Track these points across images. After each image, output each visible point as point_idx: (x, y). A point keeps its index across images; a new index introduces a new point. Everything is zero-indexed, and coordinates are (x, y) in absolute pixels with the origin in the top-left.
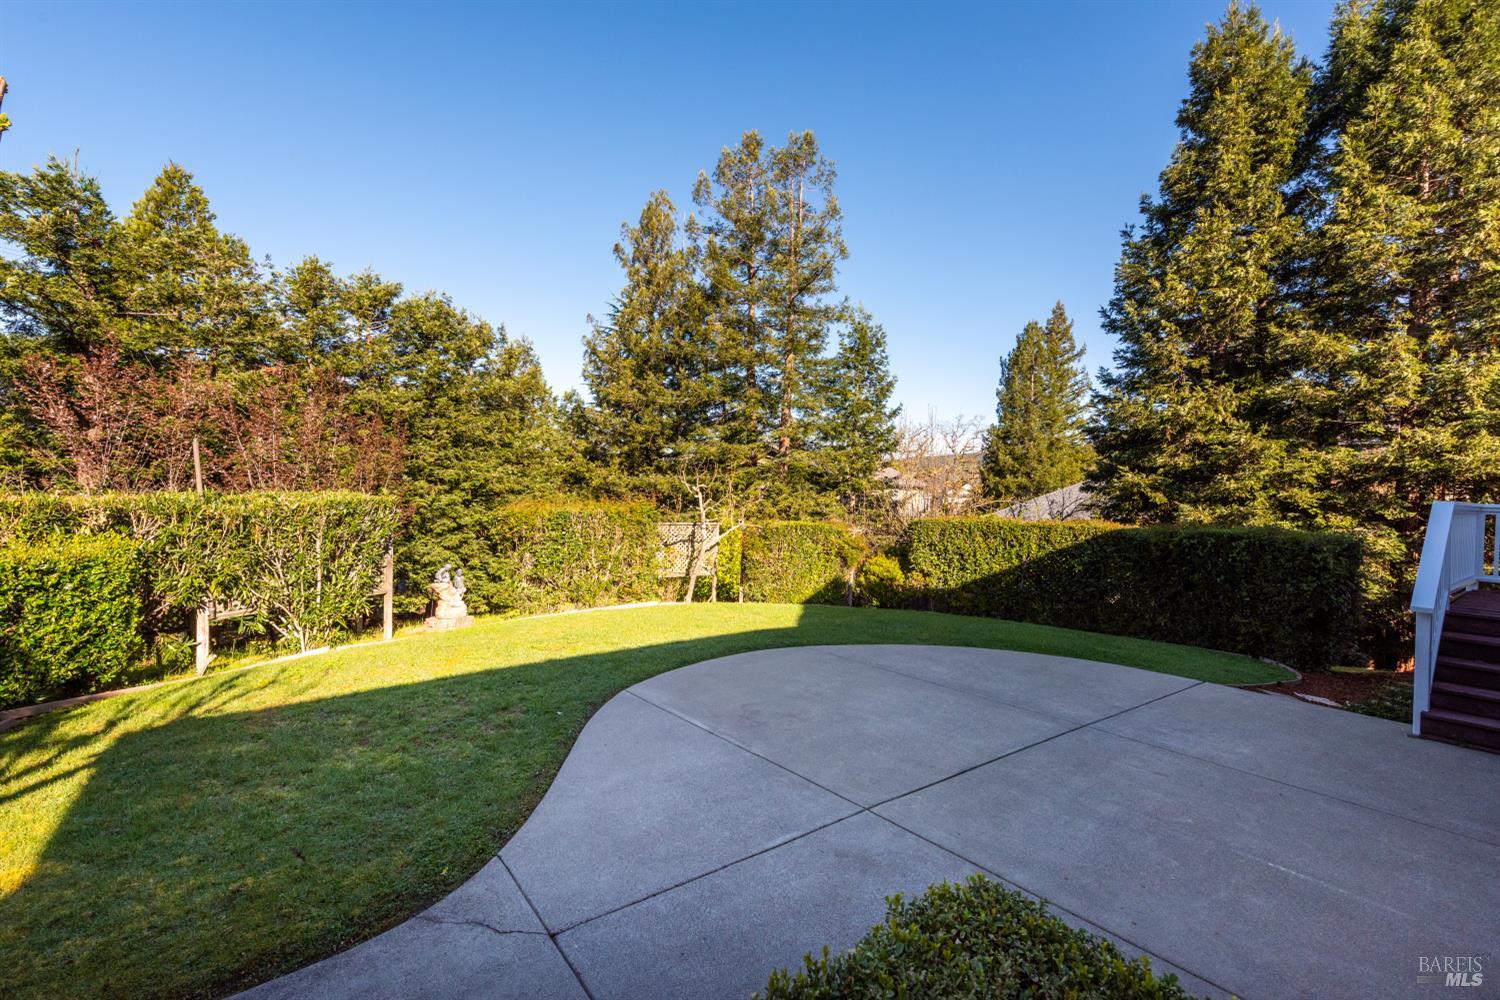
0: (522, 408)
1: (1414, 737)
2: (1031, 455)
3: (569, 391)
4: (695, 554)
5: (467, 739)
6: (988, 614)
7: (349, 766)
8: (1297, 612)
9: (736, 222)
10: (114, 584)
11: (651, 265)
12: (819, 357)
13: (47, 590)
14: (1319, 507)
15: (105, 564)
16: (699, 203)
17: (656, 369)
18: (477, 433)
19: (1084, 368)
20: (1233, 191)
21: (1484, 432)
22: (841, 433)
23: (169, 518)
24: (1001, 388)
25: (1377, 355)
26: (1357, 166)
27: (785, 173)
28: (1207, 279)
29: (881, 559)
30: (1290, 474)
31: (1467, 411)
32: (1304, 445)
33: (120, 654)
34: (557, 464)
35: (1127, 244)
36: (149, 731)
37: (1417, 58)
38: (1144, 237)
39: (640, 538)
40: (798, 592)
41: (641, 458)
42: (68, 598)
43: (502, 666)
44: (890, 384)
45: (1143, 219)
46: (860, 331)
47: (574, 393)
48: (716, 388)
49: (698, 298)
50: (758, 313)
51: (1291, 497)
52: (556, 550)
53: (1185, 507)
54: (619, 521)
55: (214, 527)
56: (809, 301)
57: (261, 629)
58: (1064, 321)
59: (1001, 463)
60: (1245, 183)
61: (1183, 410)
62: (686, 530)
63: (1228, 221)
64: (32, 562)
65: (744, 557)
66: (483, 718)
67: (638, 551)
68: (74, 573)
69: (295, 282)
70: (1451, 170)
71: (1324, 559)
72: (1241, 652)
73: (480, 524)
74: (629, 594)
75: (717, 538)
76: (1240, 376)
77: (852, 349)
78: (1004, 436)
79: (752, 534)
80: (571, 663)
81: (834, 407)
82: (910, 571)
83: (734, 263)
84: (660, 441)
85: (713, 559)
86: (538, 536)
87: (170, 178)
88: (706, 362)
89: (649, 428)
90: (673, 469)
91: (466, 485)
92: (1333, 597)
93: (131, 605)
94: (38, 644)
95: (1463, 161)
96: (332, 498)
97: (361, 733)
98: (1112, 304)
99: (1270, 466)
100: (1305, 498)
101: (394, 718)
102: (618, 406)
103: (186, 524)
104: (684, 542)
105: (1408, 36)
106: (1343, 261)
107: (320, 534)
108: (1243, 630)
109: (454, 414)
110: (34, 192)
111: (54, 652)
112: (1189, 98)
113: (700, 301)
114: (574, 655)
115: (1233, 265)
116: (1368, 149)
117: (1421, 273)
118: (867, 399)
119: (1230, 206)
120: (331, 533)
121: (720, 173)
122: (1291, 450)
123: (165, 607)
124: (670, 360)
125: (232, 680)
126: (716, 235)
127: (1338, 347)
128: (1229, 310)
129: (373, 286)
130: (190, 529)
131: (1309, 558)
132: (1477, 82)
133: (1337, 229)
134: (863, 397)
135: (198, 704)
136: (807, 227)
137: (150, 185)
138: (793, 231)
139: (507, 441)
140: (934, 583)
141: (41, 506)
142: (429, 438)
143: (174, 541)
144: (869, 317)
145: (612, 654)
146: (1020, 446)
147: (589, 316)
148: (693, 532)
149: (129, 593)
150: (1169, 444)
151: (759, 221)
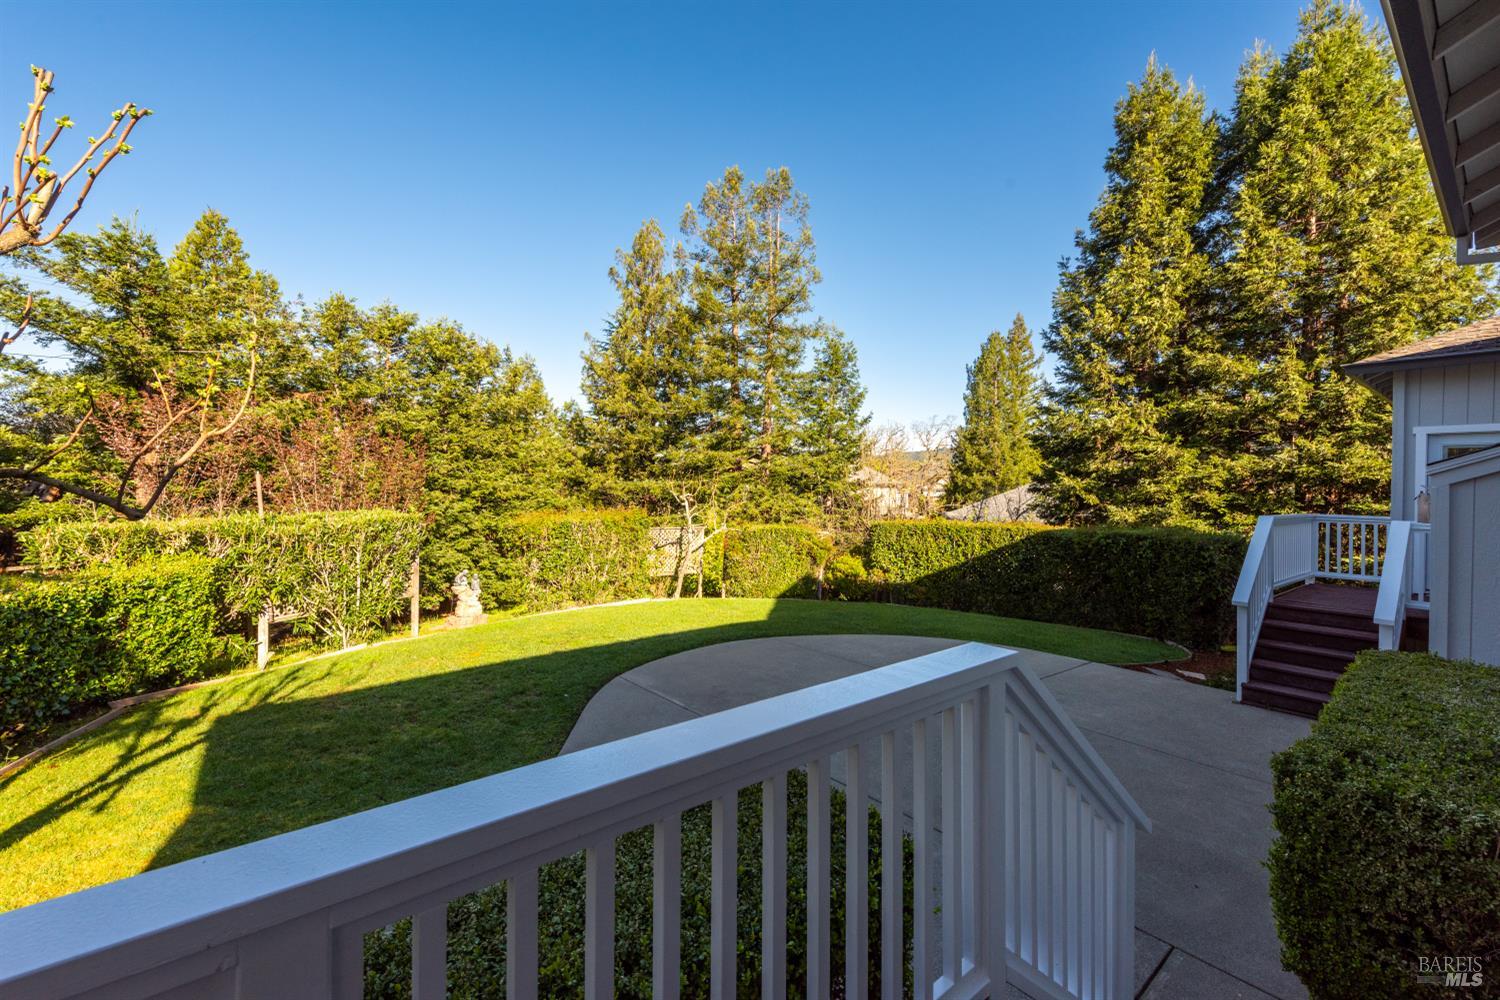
0: (526, 420)
1: (1237, 703)
2: (995, 454)
3: (569, 401)
4: (683, 554)
5: (494, 716)
6: (940, 605)
7: (405, 738)
8: (1190, 601)
9: (720, 251)
10: (197, 595)
11: (643, 287)
12: (796, 371)
13: (146, 602)
14: (1226, 507)
15: (190, 579)
16: (686, 233)
17: (649, 383)
18: (486, 446)
19: (1043, 374)
20: (1151, 231)
21: (1357, 443)
22: (817, 441)
23: (237, 539)
24: (968, 392)
25: (1272, 376)
26: (1251, 211)
27: (763, 206)
28: (1130, 307)
29: (847, 558)
30: (1201, 479)
31: (1348, 423)
32: (1214, 452)
33: (201, 654)
34: (557, 470)
35: (1063, 274)
36: (237, 715)
37: (1301, 120)
38: (1079, 267)
39: (633, 543)
40: (774, 588)
41: (635, 464)
42: (162, 608)
43: (517, 658)
44: (861, 395)
45: (1078, 252)
46: (833, 347)
47: (573, 403)
48: (703, 402)
49: (685, 319)
50: (740, 332)
51: (1202, 499)
52: (559, 556)
53: (1112, 508)
54: (615, 529)
55: (274, 546)
56: (786, 321)
57: (311, 629)
58: (1024, 331)
59: (968, 463)
60: (1161, 224)
61: (1110, 423)
62: (674, 533)
63: (1146, 257)
64: (137, 580)
65: (726, 558)
66: (506, 700)
67: (632, 554)
68: (167, 588)
69: (324, 317)
70: (1330, 217)
71: (1210, 556)
72: (1149, 635)
73: (489, 528)
74: (623, 591)
75: (702, 539)
76: (1161, 391)
77: (826, 363)
78: (972, 438)
79: (732, 538)
80: (575, 654)
81: (811, 416)
82: (872, 568)
83: (718, 287)
84: (652, 449)
85: (698, 559)
86: (544, 544)
87: (209, 223)
88: (694, 378)
89: (644, 438)
90: (665, 474)
91: (476, 493)
92: (1219, 588)
93: (208, 612)
94: (139, 648)
95: (1340, 209)
96: (369, 517)
97: (410, 713)
98: (1052, 327)
99: (1185, 472)
100: (1213, 499)
101: (434, 701)
102: (614, 417)
103: (252, 544)
104: (672, 544)
105: (1293, 101)
106: (1243, 293)
107: (360, 548)
108: (1149, 616)
109: (465, 430)
110: (102, 251)
111: (151, 652)
112: (1115, 146)
113: (687, 322)
114: (577, 647)
115: (1151, 296)
116: (1263, 197)
117: (1308, 304)
118: (840, 409)
119: (1148, 244)
120: (369, 547)
121: (704, 206)
122: (1203, 457)
123: (233, 613)
124: (661, 374)
125: (294, 673)
126: (702, 261)
127: (1240, 368)
128: (1148, 335)
129: (392, 317)
130: (256, 548)
131: (1198, 555)
132: (1351, 142)
133: (1236, 266)
134: (837, 407)
135: (271, 693)
136: (785, 254)
137: (191, 229)
138: (772, 258)
139: (513, 451)
140: (892, 578)
141: (136, 532)
142: (443, 451)
143: (241, 557)
144: (841, 335)
145: (608, 646)
146: (985, 446)
147: (586, 334)
148: (681, 536)
149: (207, 602)
150: (1101, 452)
151: (741, 250)
